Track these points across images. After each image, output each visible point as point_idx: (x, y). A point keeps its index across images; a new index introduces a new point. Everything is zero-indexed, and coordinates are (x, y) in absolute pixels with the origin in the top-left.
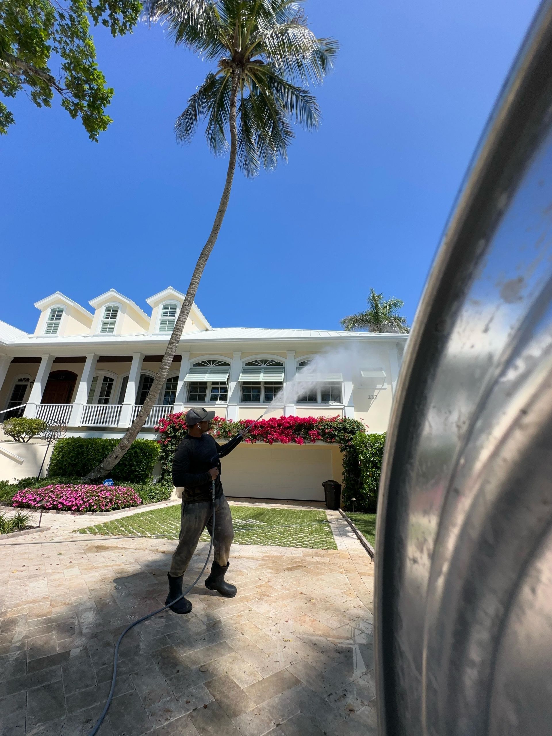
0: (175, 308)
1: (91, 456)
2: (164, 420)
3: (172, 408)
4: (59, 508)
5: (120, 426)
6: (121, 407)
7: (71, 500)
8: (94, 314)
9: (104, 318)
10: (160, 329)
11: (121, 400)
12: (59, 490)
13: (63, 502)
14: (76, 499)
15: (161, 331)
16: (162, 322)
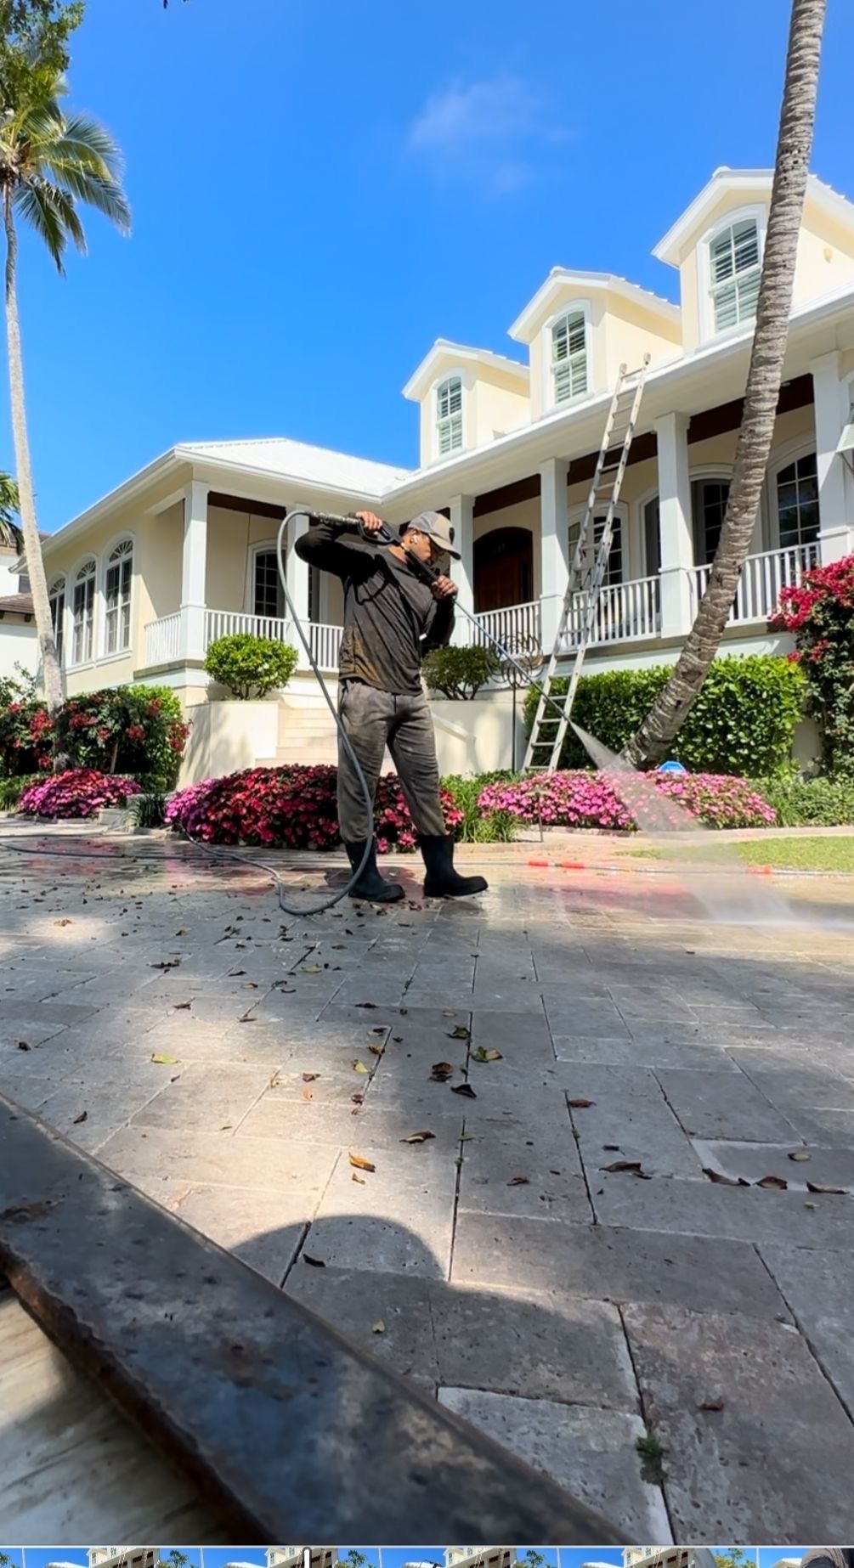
0: (752, 232)
1: (614, 716)
2: (793, 592)
3: (813, 549)
4: (572, 820)
5: (665, 634)
6: (657, 582)
7: (593, 802)
8: (527, 364)
9: (554, 359)
10: (718, 322)
11: (653, 563)
12: (562, 784)
13: (578, 806)
14: (605, 801)
15: (720, 329)
16: (720, 299)
